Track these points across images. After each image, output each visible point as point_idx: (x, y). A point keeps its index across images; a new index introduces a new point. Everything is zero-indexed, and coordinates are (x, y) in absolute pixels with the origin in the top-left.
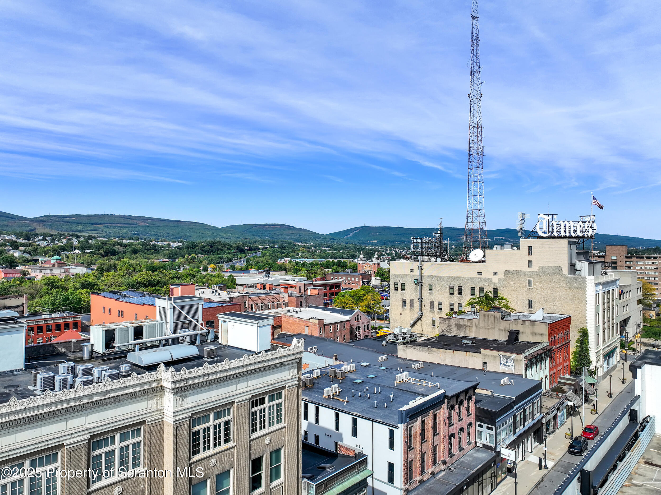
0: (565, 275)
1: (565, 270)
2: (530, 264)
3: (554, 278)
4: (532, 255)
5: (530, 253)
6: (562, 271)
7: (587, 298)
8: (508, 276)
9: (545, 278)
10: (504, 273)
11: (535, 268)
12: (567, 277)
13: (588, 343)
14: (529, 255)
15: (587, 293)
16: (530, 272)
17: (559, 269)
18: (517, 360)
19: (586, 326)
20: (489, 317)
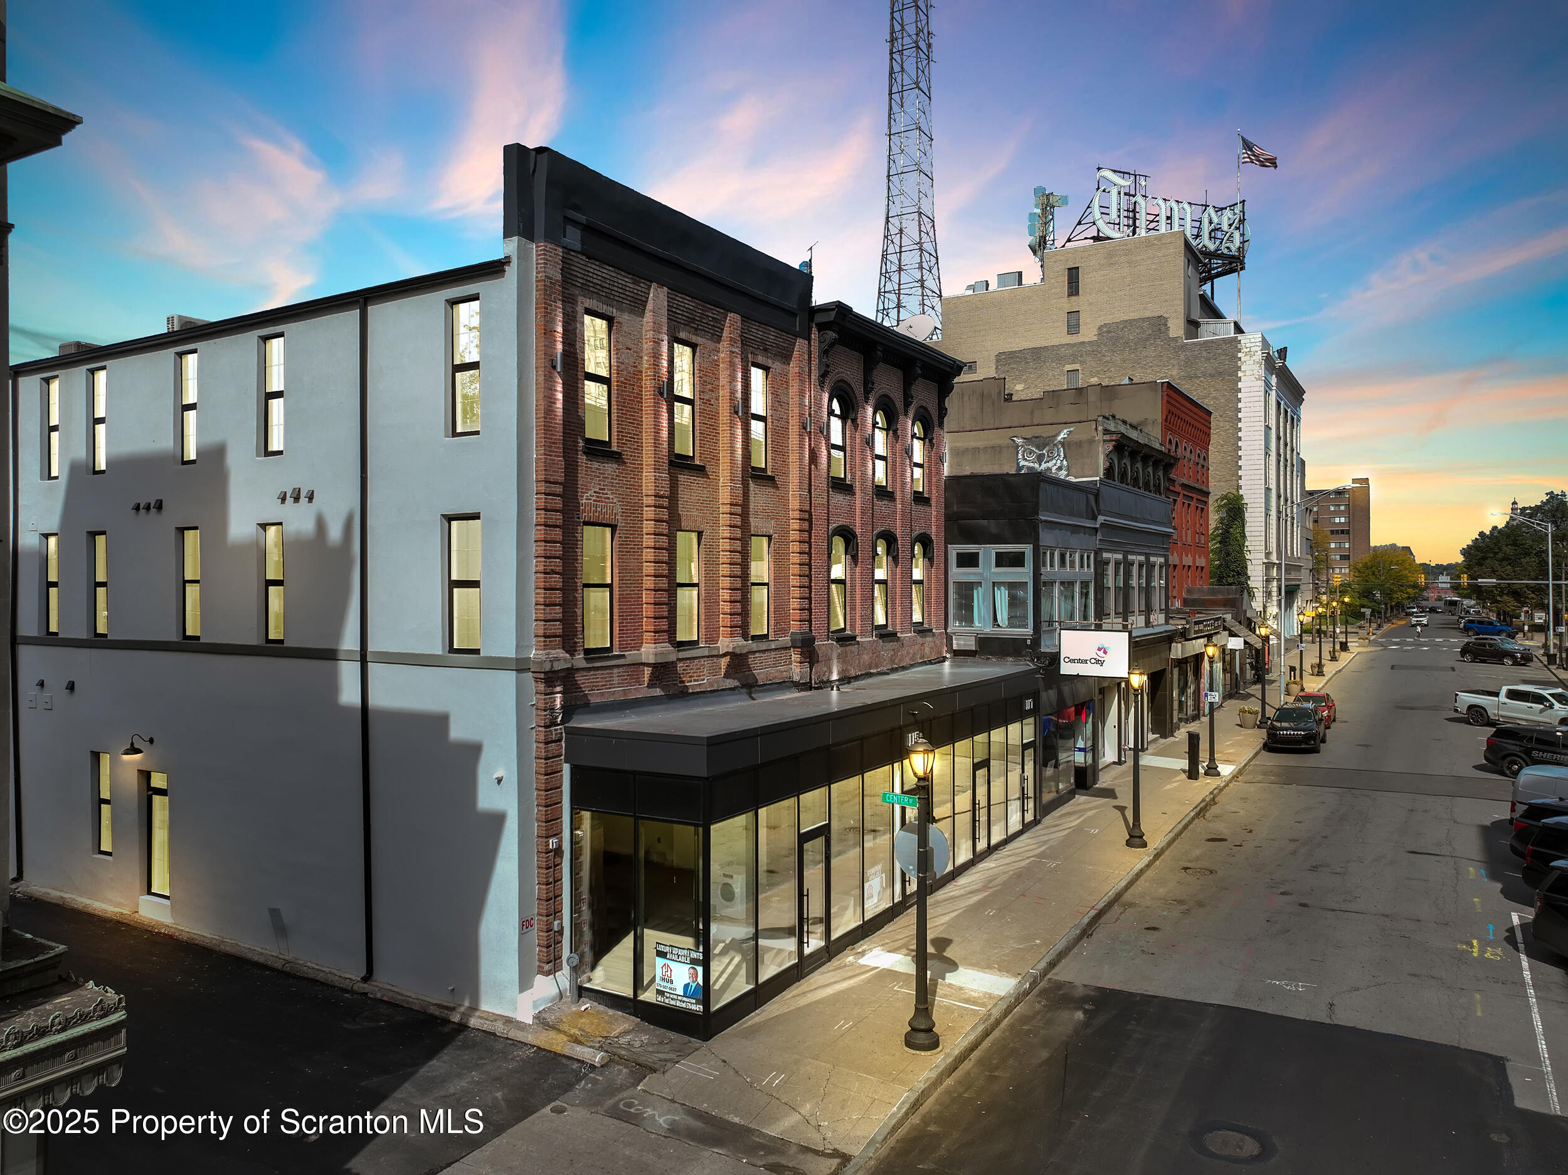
0: (1175, 339)
1: (1176, 328)
2: (1073, 323)
3: (1145, 353)
4: (1077, 294)
5: (1074, 288)
6: (1168, 329)
7: (1239, 400)
8: (1006, 368)
9: (1117, 358)
10: (997, 361)
11: (1088, 333)
12: (1184, 347)
13: (1244, 537)
14: (1070, 294)
15: (1240, 385)
16: (1074, 345)
17: (1159, 324)
18: (1079, 444)
19: (1239, 487)
20: (966, 398)
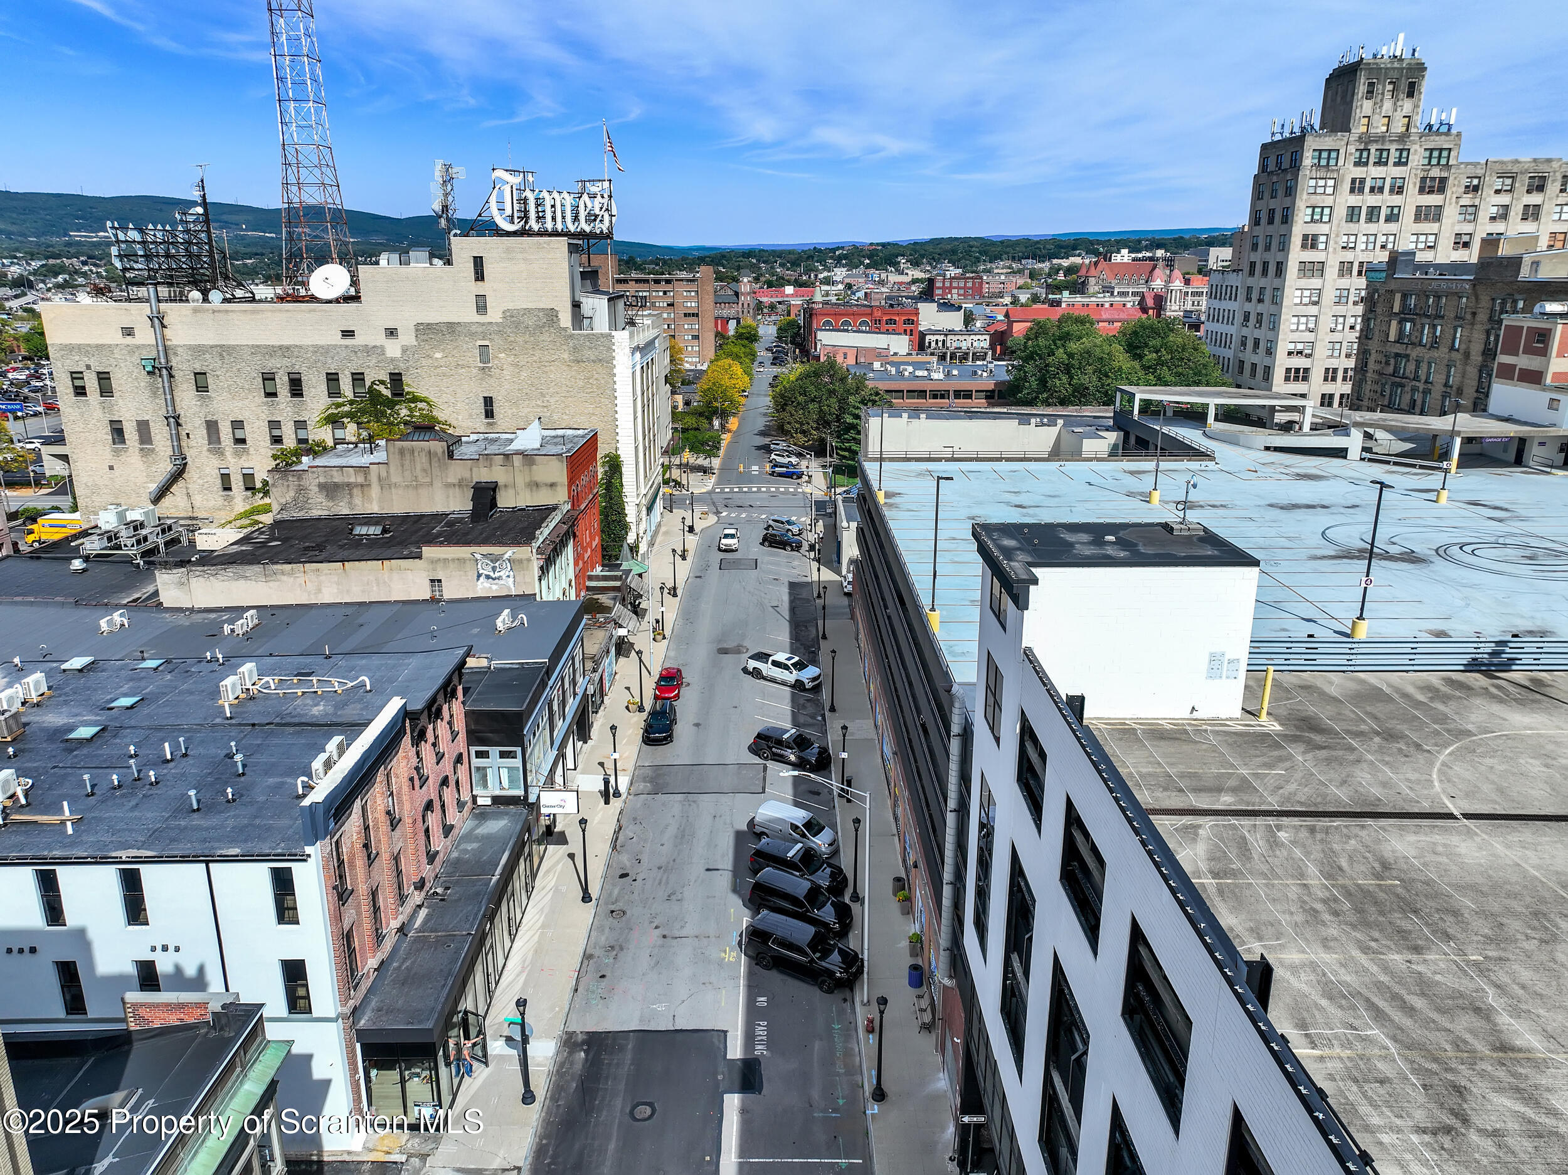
0: (565, 329)
1: (565, 319)
2: (481, 305)
3: (542, 338)
4: (483, 279)
5: (480, 276)
6: (559, 320)
7: (615, 382)
8: (425, 337)
9: (520, 339)
10: (417, 330)
11: (494, 315)
12: (571, 336)
13: (622, 485)
14: (477, 279)
15: (615, 371)
16: (483, 324)
17: (552, 315)
18: (520, 561)
19: (617, 449)
20: (416, 454)
